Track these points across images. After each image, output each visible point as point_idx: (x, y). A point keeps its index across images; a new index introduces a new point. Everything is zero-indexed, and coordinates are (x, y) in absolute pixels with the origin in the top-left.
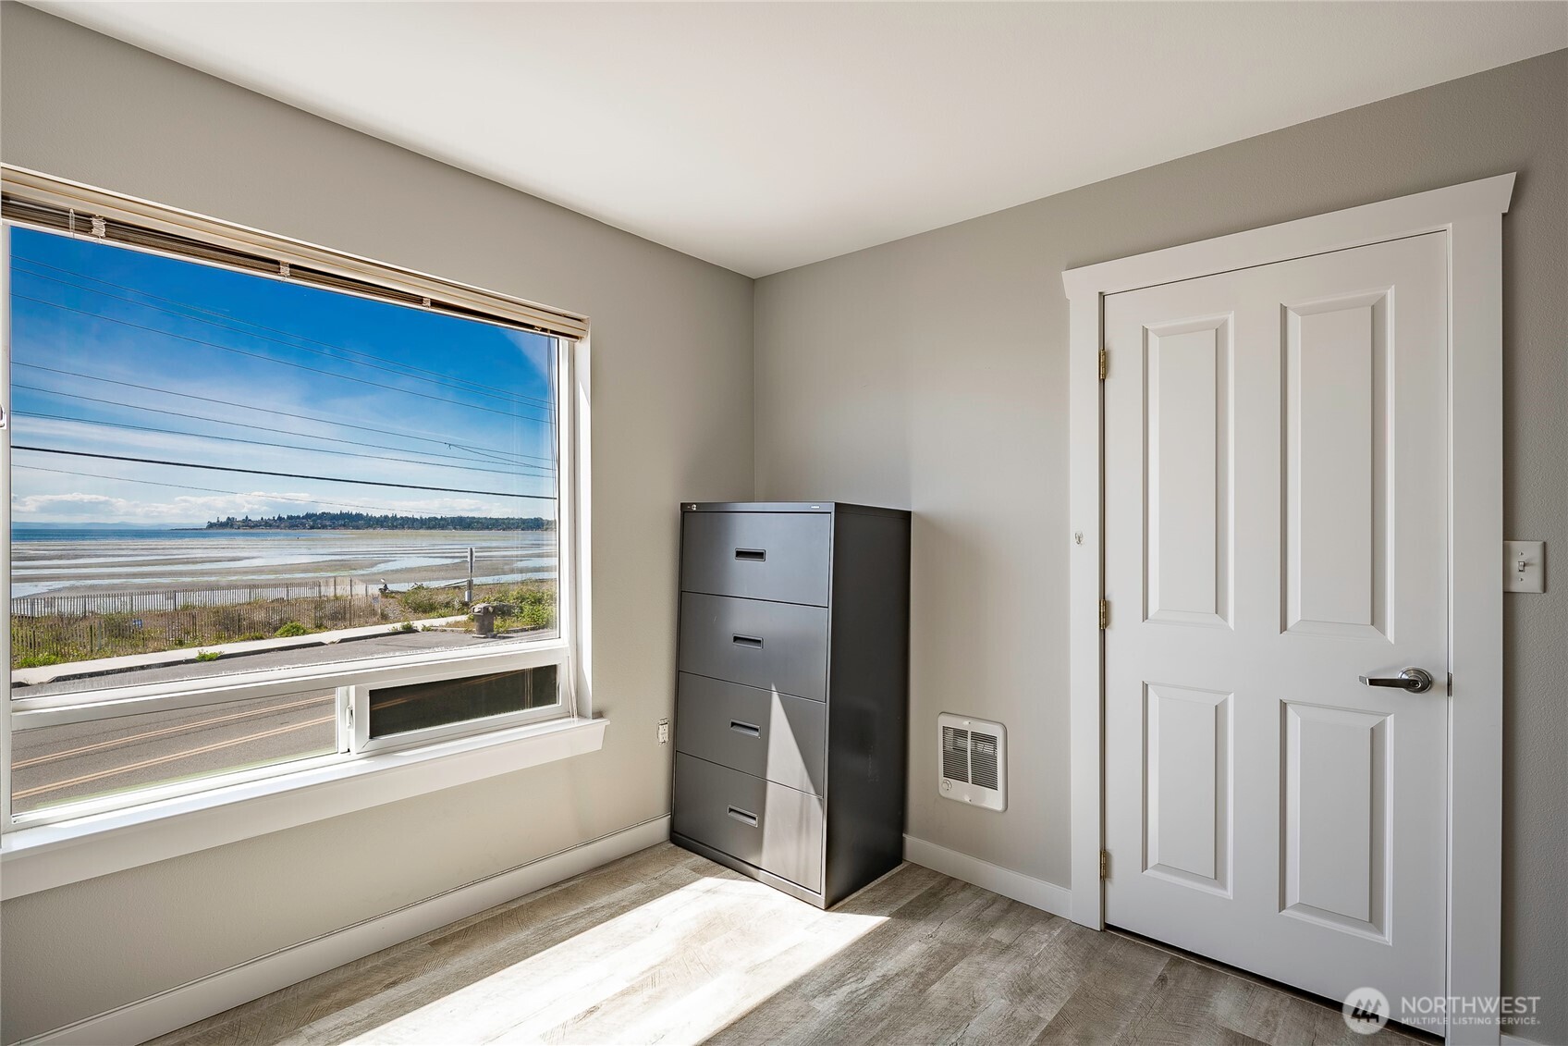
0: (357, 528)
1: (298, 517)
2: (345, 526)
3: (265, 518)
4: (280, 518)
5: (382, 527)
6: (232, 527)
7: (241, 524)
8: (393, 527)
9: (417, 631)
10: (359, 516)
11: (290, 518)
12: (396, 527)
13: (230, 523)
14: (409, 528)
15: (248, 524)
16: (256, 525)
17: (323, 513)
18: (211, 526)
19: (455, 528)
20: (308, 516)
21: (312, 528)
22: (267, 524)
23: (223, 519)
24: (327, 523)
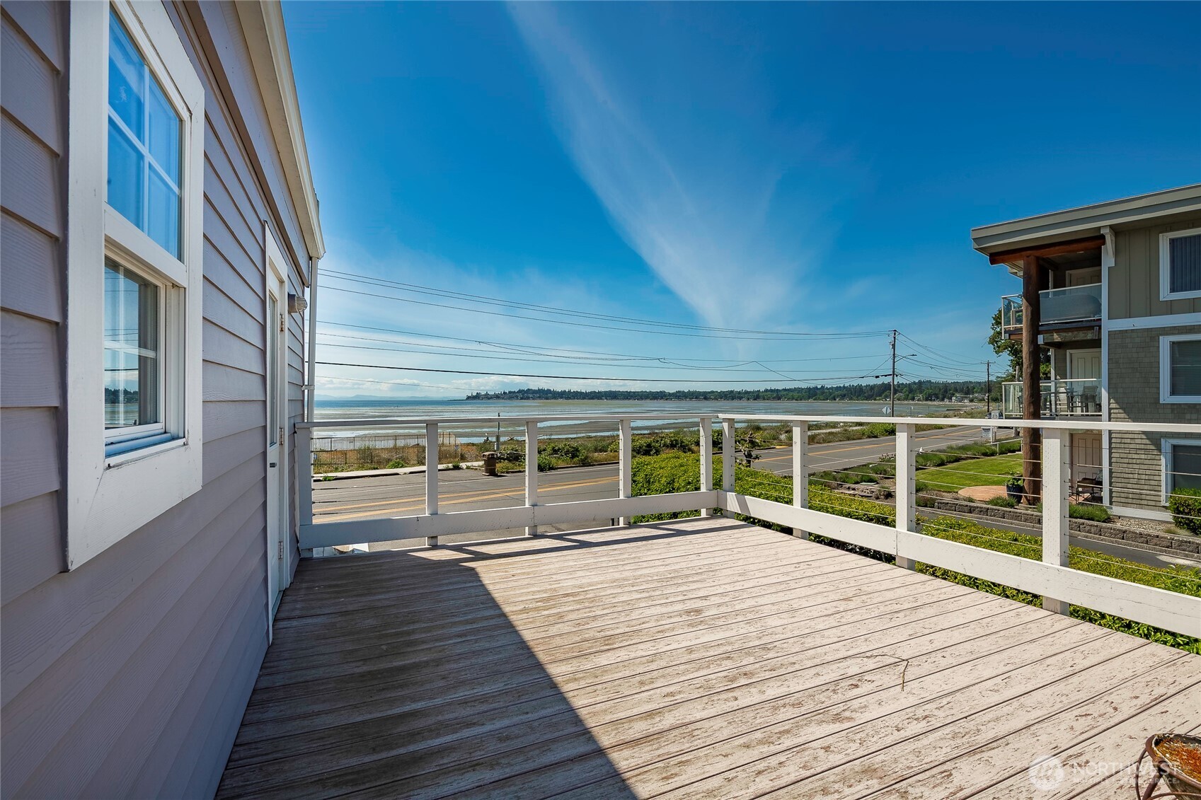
1: (515, 392)
2: (540, 398)
3: (497, 392)
4: (504, 393)
5: (561, 398)
7: (484, 397)
8: (568, 398)
9: (462, 469)
10: (549, 391)
11: (510, 392)
12: (570, 398)
13: (477, 397)
14: (578, 399)
15: (487, 397)
16: (492, 397)
17: (528, 389)
18: (468, 398)
19: (606, 399)
20: (520, 391)
21: (522, 399)
22: (497, 397)
23: (475, 394)
24: (531, 396)
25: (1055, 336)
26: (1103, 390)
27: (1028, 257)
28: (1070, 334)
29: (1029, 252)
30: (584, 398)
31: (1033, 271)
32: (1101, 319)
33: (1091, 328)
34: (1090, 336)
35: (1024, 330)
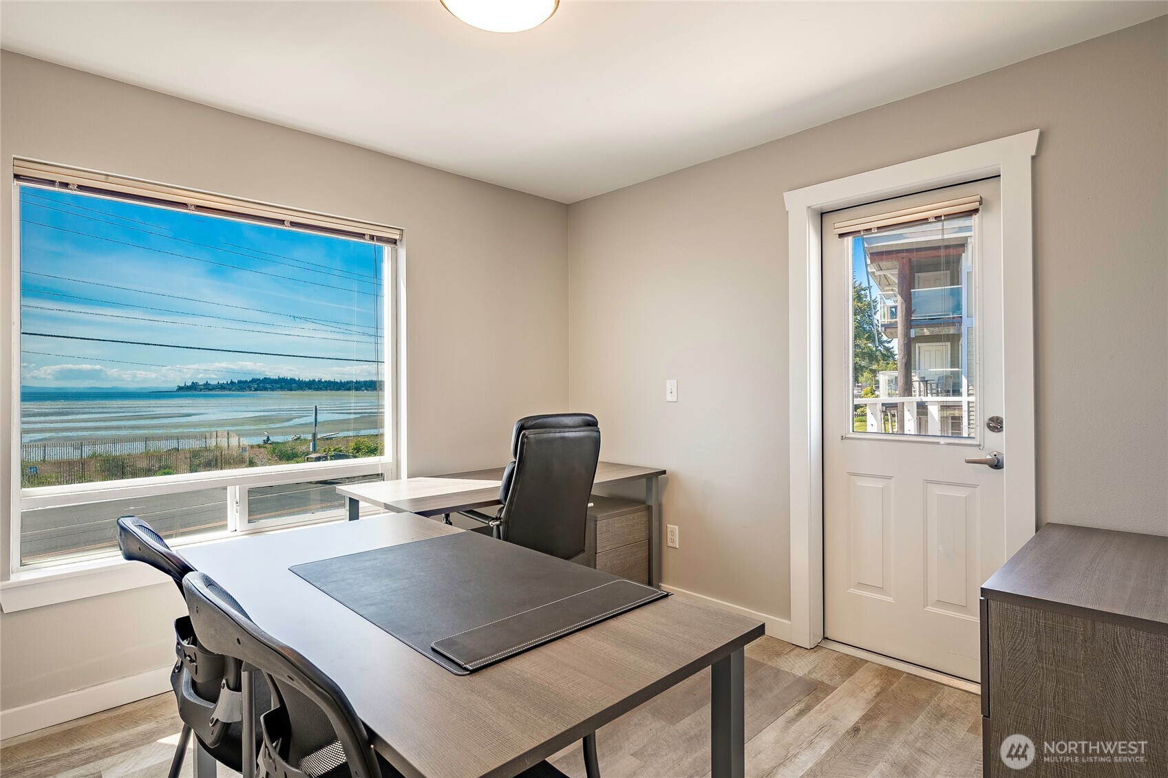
0: (291, 390)
1: (246, 381)
2: (282, 388)
3: (221, 382)
4: (232, 382)
5: (310, 389)
6: (195, 389)
7: (202, 387)
8: (318, 389)
10: (293, 380)
11: (240, 382)
12: (321, 389)
13: (194, 386)
14: (331, 390)
15: (207, 387)
16: (214, 388)
17: (265, 378)
18: (180, 389)
19: (367, 390)
20: (253, 381)
21: (256, 389)
22: (222, 387)
23: (189, 384)
24: (268, 386)
25: (925, 330)
26: (963, 377)
27: (903, 258)
28: (937, 329)
29: (905, 254)
30: (338, 389)
31: (907, 271)
32: (961, 317)
33: (953, 324)
34: (952, 331)
35: (899, 324)
